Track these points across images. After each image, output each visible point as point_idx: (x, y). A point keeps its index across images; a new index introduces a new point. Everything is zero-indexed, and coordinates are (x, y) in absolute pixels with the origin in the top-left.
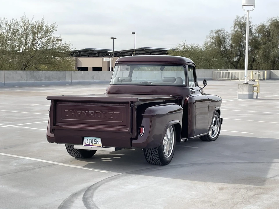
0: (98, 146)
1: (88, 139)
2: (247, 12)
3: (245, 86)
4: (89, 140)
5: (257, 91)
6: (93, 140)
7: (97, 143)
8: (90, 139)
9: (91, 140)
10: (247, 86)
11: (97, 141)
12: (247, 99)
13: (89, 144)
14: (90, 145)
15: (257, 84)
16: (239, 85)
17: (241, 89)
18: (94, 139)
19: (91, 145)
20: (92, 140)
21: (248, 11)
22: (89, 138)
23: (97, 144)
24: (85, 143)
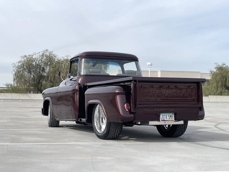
0: (171, 121)
4: (164, 116)
7: (171, 118)
11: (170, 116)
18: (167, 115)
19: (166, 120)
22: (163, 114)
24: (161, 119)
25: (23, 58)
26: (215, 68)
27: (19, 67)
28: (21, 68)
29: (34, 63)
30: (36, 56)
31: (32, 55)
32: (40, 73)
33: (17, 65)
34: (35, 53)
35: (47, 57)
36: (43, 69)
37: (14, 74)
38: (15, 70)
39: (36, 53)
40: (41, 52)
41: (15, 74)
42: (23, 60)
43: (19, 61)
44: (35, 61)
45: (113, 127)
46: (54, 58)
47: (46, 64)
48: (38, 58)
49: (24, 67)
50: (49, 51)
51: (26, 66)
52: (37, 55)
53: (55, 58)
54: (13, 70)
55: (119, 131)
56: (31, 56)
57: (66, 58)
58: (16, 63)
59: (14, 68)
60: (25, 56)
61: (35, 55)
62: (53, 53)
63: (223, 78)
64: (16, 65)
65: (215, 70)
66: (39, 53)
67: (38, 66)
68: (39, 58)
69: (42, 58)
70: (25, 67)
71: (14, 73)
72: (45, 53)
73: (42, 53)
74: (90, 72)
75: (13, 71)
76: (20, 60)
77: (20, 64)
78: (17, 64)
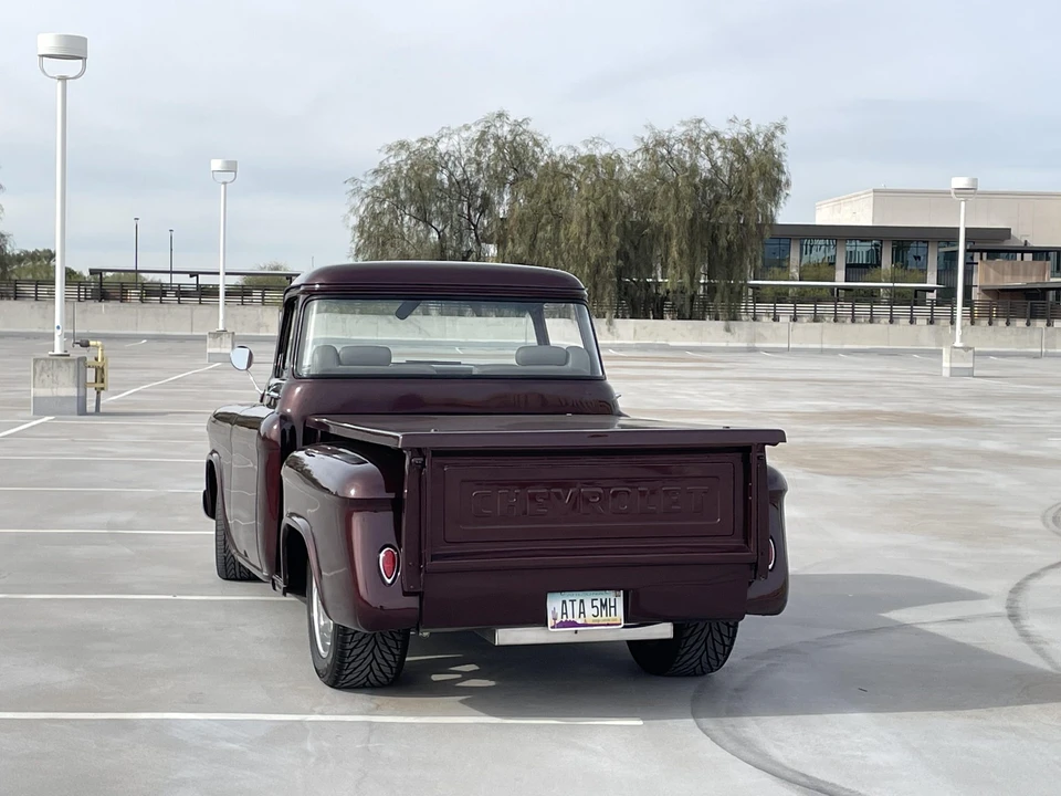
0: (608, 625)
1: (564, 602)
2: (60, 84)
3: (63, 365)
4: (569, 604)
5: (99, 385)
6: (588, 604)
7: (604, 612)
8: (572, 601)
9: (577, 604)
10: (72, 365)
11: (604, 605)
12: (72, 414)
13: (570, 618)
14: (574, 624)
15: (96, 359)
16: (36, 361)
17: (45, 376)
18: (588, 597)
19: (579, 621)
20: (582, 601)
21: (63, 79)
22: (568, 597)
23: (603, 618)
24: (555, 619)
25: (393, 153)
27: (375, 196)
28: (384, 200)
29: (443, 177)
30: (453, 145)
31: (436, 137)
32: (469, 219)
33: (367, 187)
34: (449, 128)
35: (500, 149)
36: (486, 199)
37: (354, 228)
38: (358, 209)
39: (454, 127)
40: (476, 124)
41: (360, 228)
42: (393, 161)
43: (377, 167)
44: (450, 164)
45: (360, 641)
46: (534, 151)
47: (499, 180)
48: (463, 149)
49: (397, 194)
50: (512, 119)
51: (408, 190)
52: (456, 137)
53: (537, 150)
54: (348, 208)
55: (389, 657)
56: (429, 145)
57: (584, 151)
58: (365, 175)
59: (356, 201)
60: (402, 145)
61: (445, 140)
62: (531, 127)
64: (364, 185)
66: (467, 128)
67: (463, 188)
68: (467, 151)
69: (478, 153)
70: (403, 196)
71: (354, 221)
72: (492, 130)
73: (480, 127)
75: (351, 211)
76: (381, 163)
77: (378, 183)
78: (369, 179)
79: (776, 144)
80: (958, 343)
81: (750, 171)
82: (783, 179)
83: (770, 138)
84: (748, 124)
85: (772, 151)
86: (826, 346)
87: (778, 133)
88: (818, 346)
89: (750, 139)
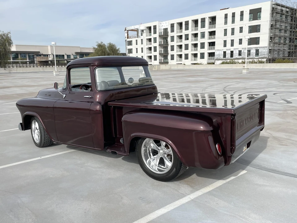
19: (244, 151)
26: (97, 45)
63: (103, 53)
65: (96, 47)
74: (109, 86)
79: (9, 36)
80: (56, 70)
81: (5, 40)
82: (11, 42)
83: (8, 35)
84: (3, 32)
85: (9, 37)
86: (24, 72)
87: (9, 34)
88: (22, 72)
89: (4, 35)
